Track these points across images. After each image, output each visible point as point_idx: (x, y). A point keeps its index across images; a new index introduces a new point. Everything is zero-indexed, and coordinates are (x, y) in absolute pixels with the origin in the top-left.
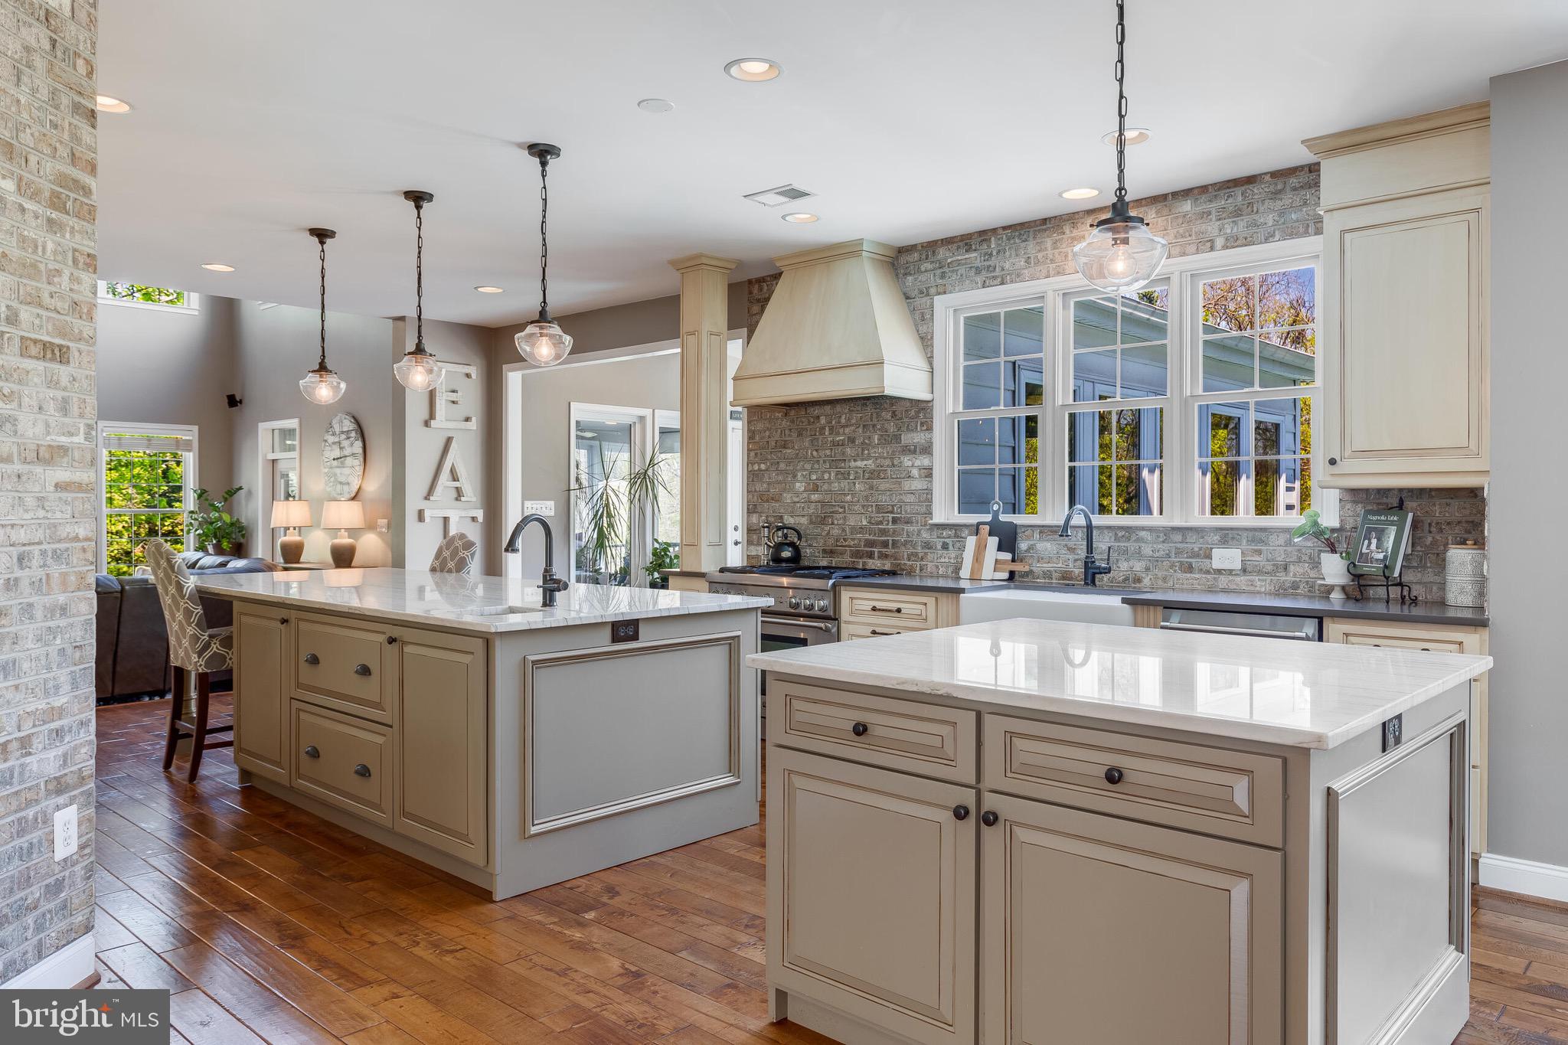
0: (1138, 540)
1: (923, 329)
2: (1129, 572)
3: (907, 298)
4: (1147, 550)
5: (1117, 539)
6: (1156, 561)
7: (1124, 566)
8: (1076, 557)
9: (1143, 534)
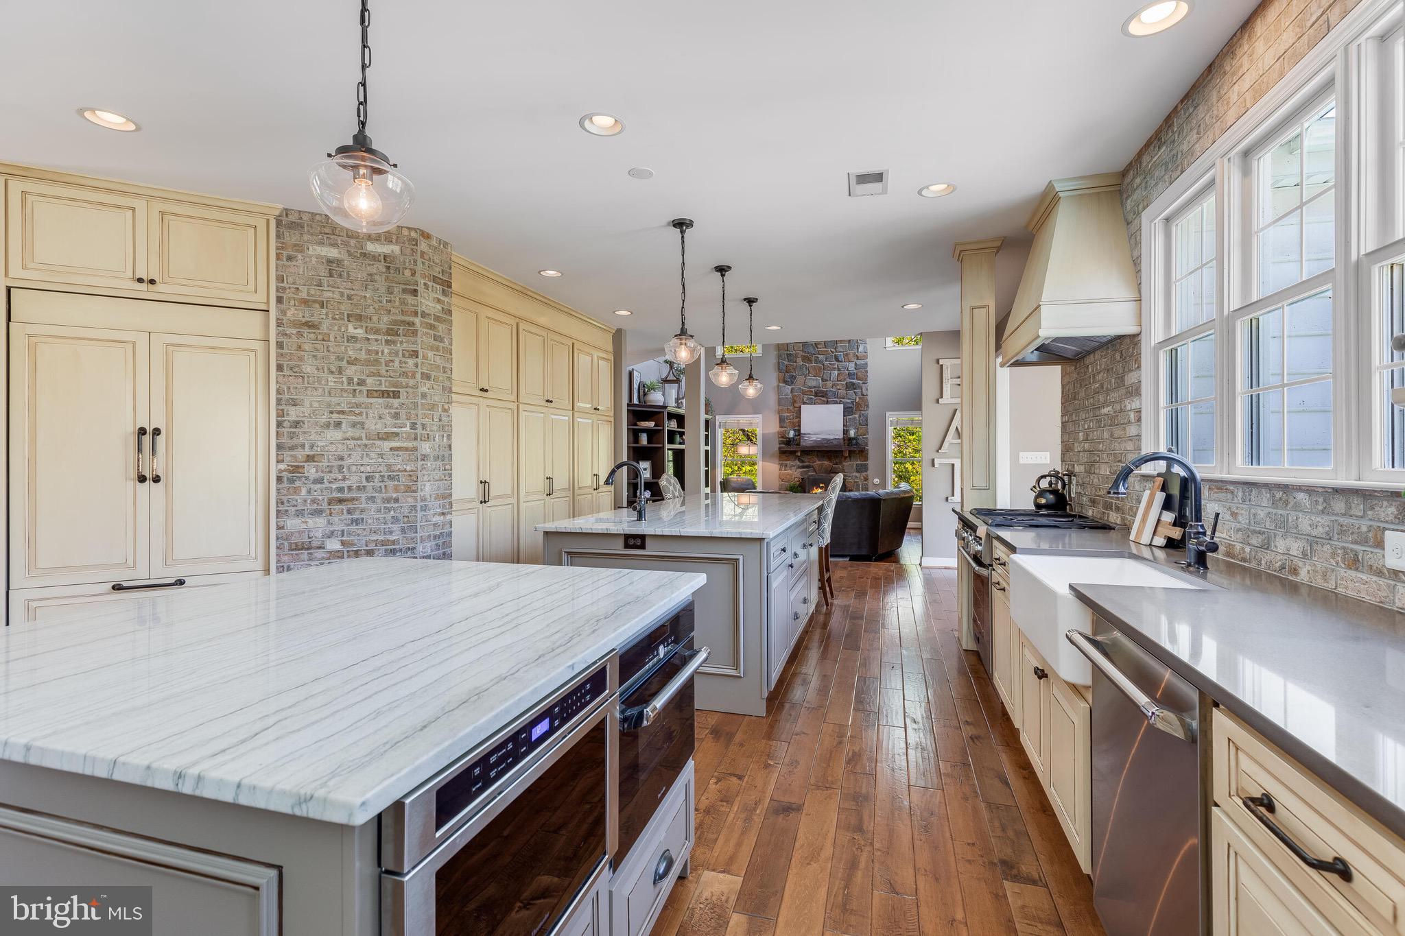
0: (1297, 507)
1: (1136, 254)
2: (1285, 557)
3: (1128, 224)
4: (1304, 525)
5: (1274, 504)
6: (1313, 541)
7: (1281, 544)
8: (1239, 526)
9: (1301, 496)
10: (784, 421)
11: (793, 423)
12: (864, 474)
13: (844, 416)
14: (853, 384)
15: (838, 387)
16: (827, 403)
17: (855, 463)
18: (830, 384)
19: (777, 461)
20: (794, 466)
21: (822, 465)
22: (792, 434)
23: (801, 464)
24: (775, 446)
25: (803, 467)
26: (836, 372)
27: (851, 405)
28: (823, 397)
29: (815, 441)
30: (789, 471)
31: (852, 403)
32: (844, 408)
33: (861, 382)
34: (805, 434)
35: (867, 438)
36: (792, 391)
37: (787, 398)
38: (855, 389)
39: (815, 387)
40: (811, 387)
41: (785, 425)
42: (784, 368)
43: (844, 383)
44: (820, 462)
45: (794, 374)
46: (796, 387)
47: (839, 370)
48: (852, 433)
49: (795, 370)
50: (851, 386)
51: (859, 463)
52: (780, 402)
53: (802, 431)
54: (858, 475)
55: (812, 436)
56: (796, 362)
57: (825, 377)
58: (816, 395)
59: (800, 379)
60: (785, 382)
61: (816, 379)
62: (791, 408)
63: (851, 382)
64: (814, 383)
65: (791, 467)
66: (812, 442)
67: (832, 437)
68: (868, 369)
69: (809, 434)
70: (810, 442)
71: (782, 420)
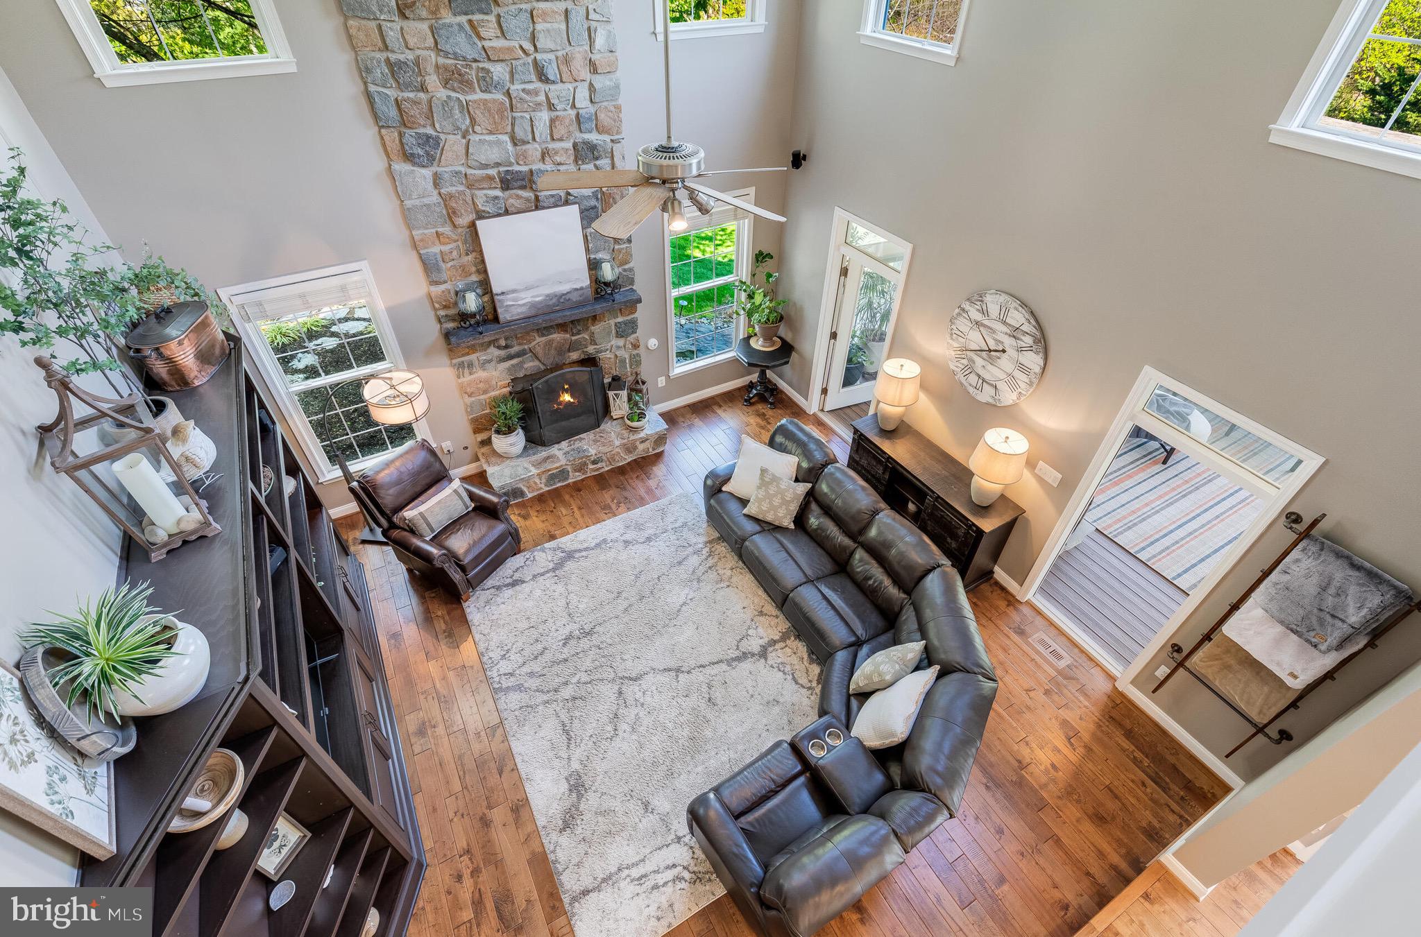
10: (439, 270)
11: (463, 267)
12: (632, 338)
13: (583, 229)
14: (592, 148)
15: (558, 159)
16: (538, 205)
17: (612, 322)
18: (534, 150)
19: (445, 359)
20: (490, 361)
21: (550, 343)
22: (472, 302)
23: (502, 353)
24: (431, 331)
25: (510, 357)
26: (544, 116)
27: (593, 202)
28: (523, 188)
29: (533, 305)
30: (481, 374)
31: (595, 195)
32: (582, 212)
33: (607, 138)
34: (503, 293)
35: (631, 270)
36: (437, 181)
37: (428, 206)
38: (597, 159)
39: (498, 165)
40: (485, 166)
41: (444, 276)
42: (393, 113)
43: (569, 145)
44: (544, 339)
45: (429, 131)
46: (445, 170)
47: (551, 107)
48: (608, 272)
49: (430, 115)
50: (585, 152)
51: (620, 319)
52: (408, 217)
53: (496, 289)
54: (621, 342)
55: (522, 295)
56: (423, 88)
57: (520, 133)
58: (506, 184)
59: (454, 143)
60: (409, 157)
61: (499, 143)
62: (446, 230)
63: (585, 143)
64: (493, 155)
65: (483, 365)
66: (524, 309)
67: (565, 288)
68: (620, 102)
69: (514, 291)
70: (519, 310)
71: (429, 268)
